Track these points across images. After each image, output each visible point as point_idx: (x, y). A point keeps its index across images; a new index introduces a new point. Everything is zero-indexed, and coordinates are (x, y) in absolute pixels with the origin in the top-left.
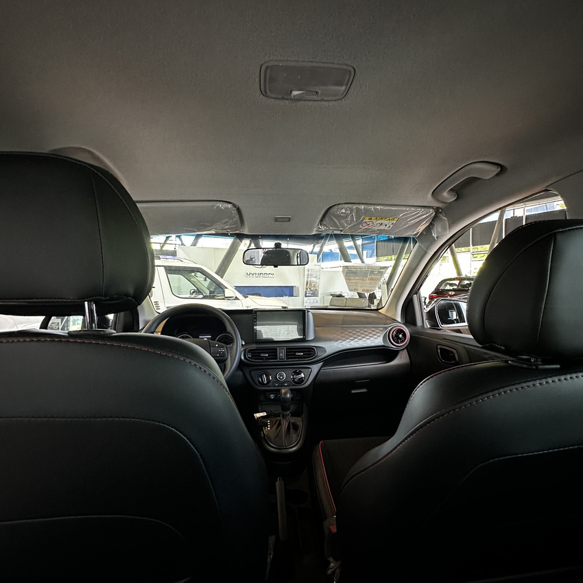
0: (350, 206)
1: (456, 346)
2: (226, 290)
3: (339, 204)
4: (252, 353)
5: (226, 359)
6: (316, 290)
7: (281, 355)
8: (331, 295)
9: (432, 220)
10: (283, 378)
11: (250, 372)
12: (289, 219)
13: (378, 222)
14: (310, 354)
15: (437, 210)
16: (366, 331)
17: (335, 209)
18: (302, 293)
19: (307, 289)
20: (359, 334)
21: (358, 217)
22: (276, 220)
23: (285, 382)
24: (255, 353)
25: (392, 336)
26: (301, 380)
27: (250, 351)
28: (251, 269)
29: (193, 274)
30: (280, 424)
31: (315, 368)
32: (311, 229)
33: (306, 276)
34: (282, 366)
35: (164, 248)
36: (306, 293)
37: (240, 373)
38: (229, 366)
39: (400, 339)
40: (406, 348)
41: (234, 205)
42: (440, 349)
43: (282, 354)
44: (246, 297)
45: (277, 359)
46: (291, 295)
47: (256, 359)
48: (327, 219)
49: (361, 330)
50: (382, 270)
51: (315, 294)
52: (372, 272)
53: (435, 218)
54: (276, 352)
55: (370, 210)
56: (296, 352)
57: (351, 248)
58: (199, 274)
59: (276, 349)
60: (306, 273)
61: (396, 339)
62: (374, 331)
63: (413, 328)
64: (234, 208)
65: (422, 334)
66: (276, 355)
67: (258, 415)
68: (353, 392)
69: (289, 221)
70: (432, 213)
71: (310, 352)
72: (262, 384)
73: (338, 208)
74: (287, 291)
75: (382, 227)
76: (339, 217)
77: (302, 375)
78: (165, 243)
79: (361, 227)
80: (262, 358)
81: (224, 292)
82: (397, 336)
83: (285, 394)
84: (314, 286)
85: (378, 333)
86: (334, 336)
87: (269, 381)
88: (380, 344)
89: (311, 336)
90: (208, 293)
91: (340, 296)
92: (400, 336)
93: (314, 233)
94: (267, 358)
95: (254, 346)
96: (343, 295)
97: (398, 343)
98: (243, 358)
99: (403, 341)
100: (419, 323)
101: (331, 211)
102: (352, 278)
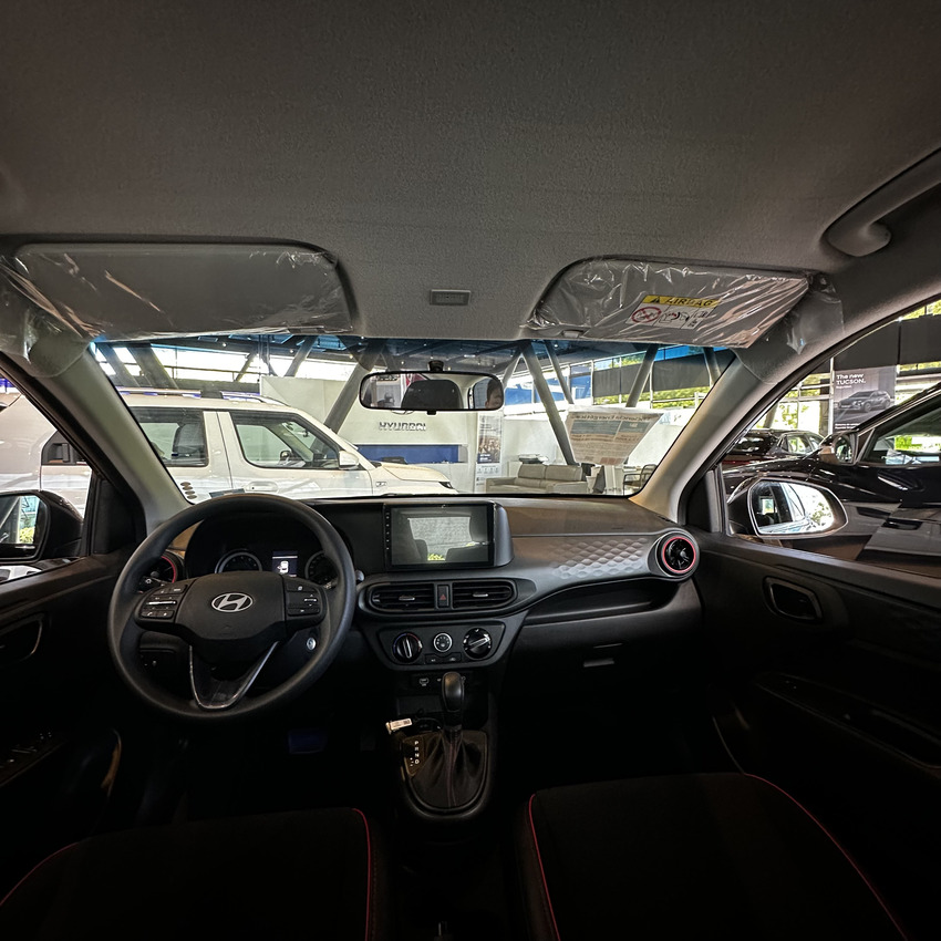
0: (615, 265)
1: (811, 582)
2: (341, 453)
3: (591, 259)
4: (381, 594)
5: (321, 620)
6: (496, 451)
7: (443, 598)
8: (521, 460)
9: (794, 308)
10: (447, 646)
11: (377, 636)
12: (465, 299)
13: (675, 309)
14: (502, 596)
15: (816, 280)
16: (614, 546)
17: (578, 271)
18: (472, 457)
19: (480, 450)
20: (600, 551)
21: (631, 294)
22: (434, 299)
23: (450, 654)
24: (387, 594)
25: (666, 553)
26: (484, 651)
27: (379, 590)
28: (386, 415)
29: (285, 424)
30: (440, 752)
31: (513, 623)
32: (514, 327)
33: (479, 429)
34: (445, 621)
35: (242, 380)
36: (479, 457)
37: (357, 634)
38: (328, 637)
39: (681, 559)
40: (692, 577)
41: (328, 257)
42: (774, 586)
43: (444, 595)
44: (377, 465)
45: (433, 606)
46: (454, 460)
47: (389, 607)
48: (555, 299)
49: (605, 542)
50: (646, 421)
51: (493, 459)
52: (626, 425)
53: (802, 304)
54: (432, 593)
55: (662, 278)
56: (473, 591)
57: (552, 381)
58: (294, 425)
59: (432, 586)
60: (479, 422)
61: (674, 559)
62: (629, 544)
63: (705, 535)
64: (328, 266)
65: (726, 549)
66: (432, 599)
67: (394, 726)
68: (586, 665)
69: (465, 303)
70: (804, 288)
71: (502, 590)
72: (403, 659)
73: (585, 272)
74: (448, 454)
75: (678, 324)
76: (587, 294)
77: (487, 639)
78: (243, 371)
79: (630, 321)
80: (402, 605)
81: (338, 457)
82: (674, 553)
83: (453, 687)
84: (493, 445)
85: (637, 547)
86: (552, 554)
87: (416, 652)
88: (643, 571)
89: (504, 559)
90: (311, 456)
91: (536, 461)
92: (682, 553)
93: (519, 336)
94: (412, 605)
95: (386, 580)
96: (541, 459)
97: (677, 568)
98: (361, 605)
99: (687, 565)
100: (716, 525)
101: (569, 278)
102: (584, 436)
